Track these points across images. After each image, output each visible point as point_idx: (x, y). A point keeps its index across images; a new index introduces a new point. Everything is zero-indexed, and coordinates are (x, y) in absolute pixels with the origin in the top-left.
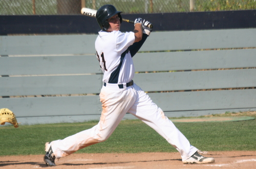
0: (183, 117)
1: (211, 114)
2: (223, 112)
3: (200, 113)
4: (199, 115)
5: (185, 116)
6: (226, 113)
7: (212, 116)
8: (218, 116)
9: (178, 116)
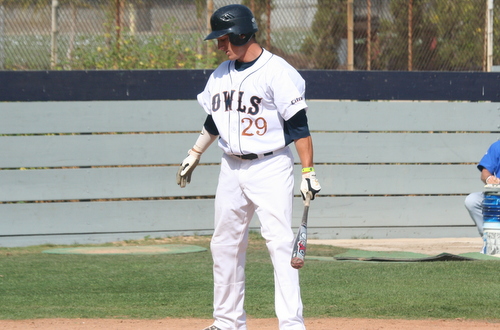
0: (76, 245)
1: (121, 240)
2: (140, 237)
3: (104, 239)
4: (103, 241)
5: (81, 243)
6: (146, 238)
7: (125, 244)
8: (136, 243)
9: (69, 243)
